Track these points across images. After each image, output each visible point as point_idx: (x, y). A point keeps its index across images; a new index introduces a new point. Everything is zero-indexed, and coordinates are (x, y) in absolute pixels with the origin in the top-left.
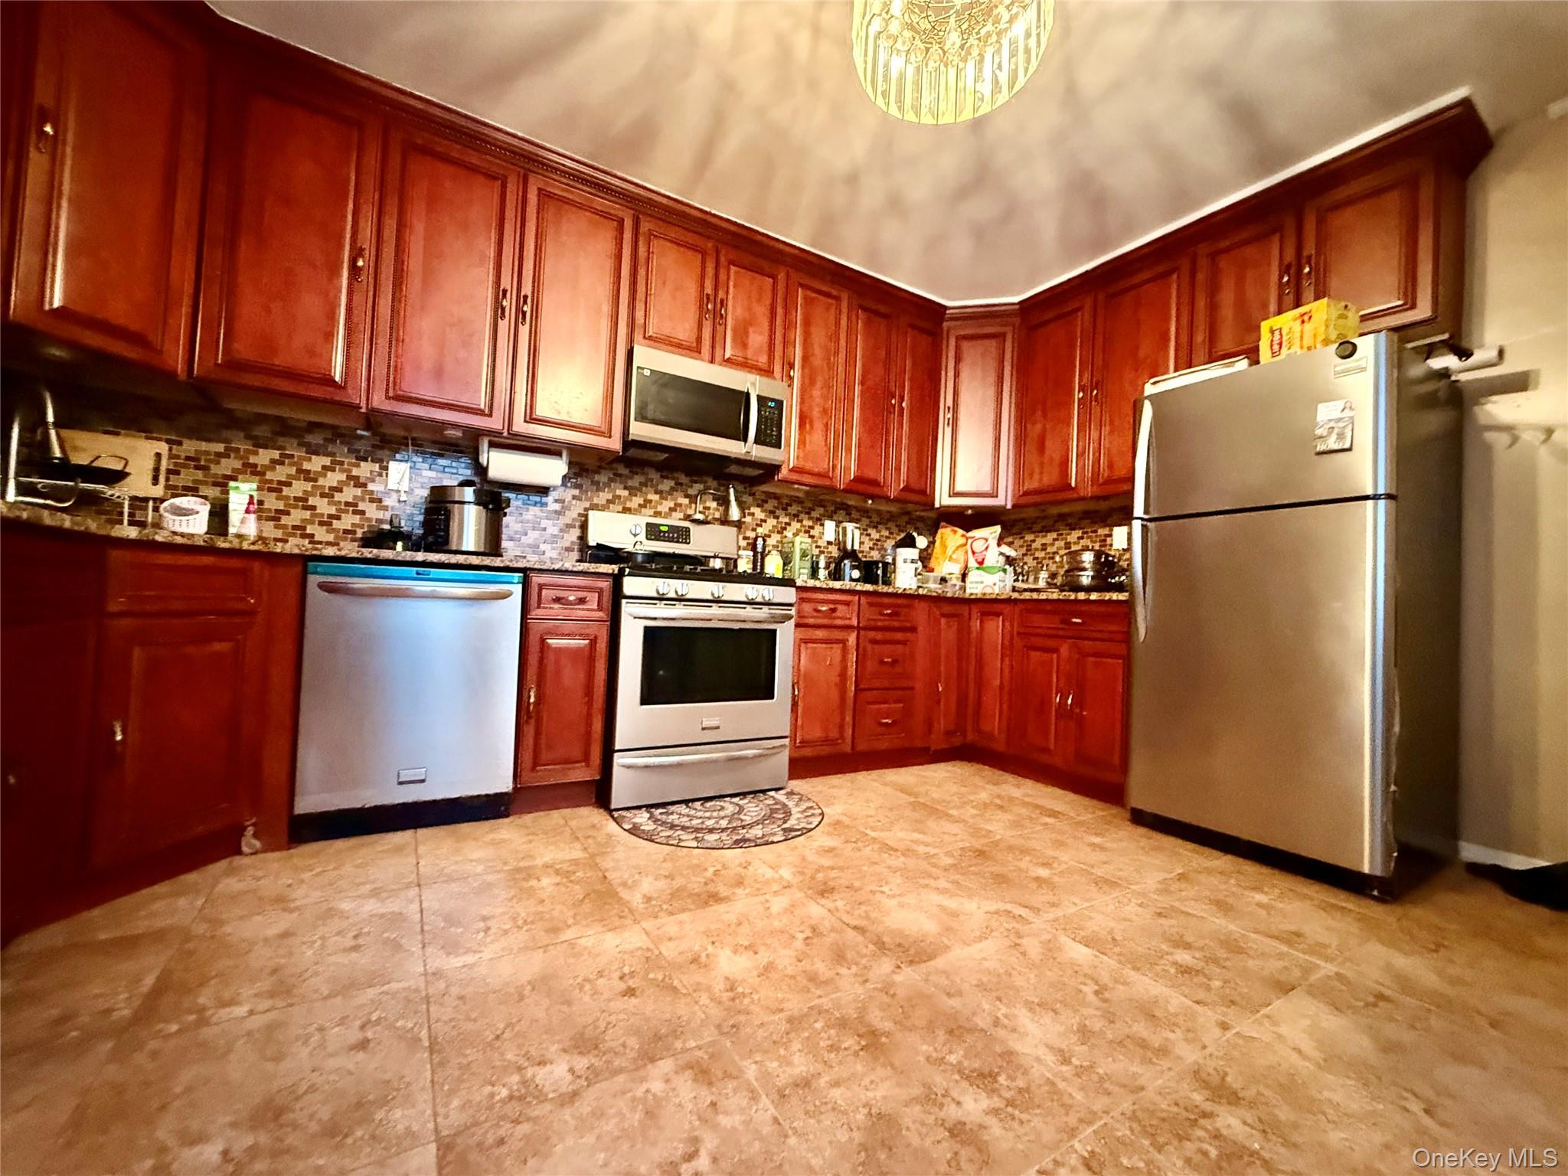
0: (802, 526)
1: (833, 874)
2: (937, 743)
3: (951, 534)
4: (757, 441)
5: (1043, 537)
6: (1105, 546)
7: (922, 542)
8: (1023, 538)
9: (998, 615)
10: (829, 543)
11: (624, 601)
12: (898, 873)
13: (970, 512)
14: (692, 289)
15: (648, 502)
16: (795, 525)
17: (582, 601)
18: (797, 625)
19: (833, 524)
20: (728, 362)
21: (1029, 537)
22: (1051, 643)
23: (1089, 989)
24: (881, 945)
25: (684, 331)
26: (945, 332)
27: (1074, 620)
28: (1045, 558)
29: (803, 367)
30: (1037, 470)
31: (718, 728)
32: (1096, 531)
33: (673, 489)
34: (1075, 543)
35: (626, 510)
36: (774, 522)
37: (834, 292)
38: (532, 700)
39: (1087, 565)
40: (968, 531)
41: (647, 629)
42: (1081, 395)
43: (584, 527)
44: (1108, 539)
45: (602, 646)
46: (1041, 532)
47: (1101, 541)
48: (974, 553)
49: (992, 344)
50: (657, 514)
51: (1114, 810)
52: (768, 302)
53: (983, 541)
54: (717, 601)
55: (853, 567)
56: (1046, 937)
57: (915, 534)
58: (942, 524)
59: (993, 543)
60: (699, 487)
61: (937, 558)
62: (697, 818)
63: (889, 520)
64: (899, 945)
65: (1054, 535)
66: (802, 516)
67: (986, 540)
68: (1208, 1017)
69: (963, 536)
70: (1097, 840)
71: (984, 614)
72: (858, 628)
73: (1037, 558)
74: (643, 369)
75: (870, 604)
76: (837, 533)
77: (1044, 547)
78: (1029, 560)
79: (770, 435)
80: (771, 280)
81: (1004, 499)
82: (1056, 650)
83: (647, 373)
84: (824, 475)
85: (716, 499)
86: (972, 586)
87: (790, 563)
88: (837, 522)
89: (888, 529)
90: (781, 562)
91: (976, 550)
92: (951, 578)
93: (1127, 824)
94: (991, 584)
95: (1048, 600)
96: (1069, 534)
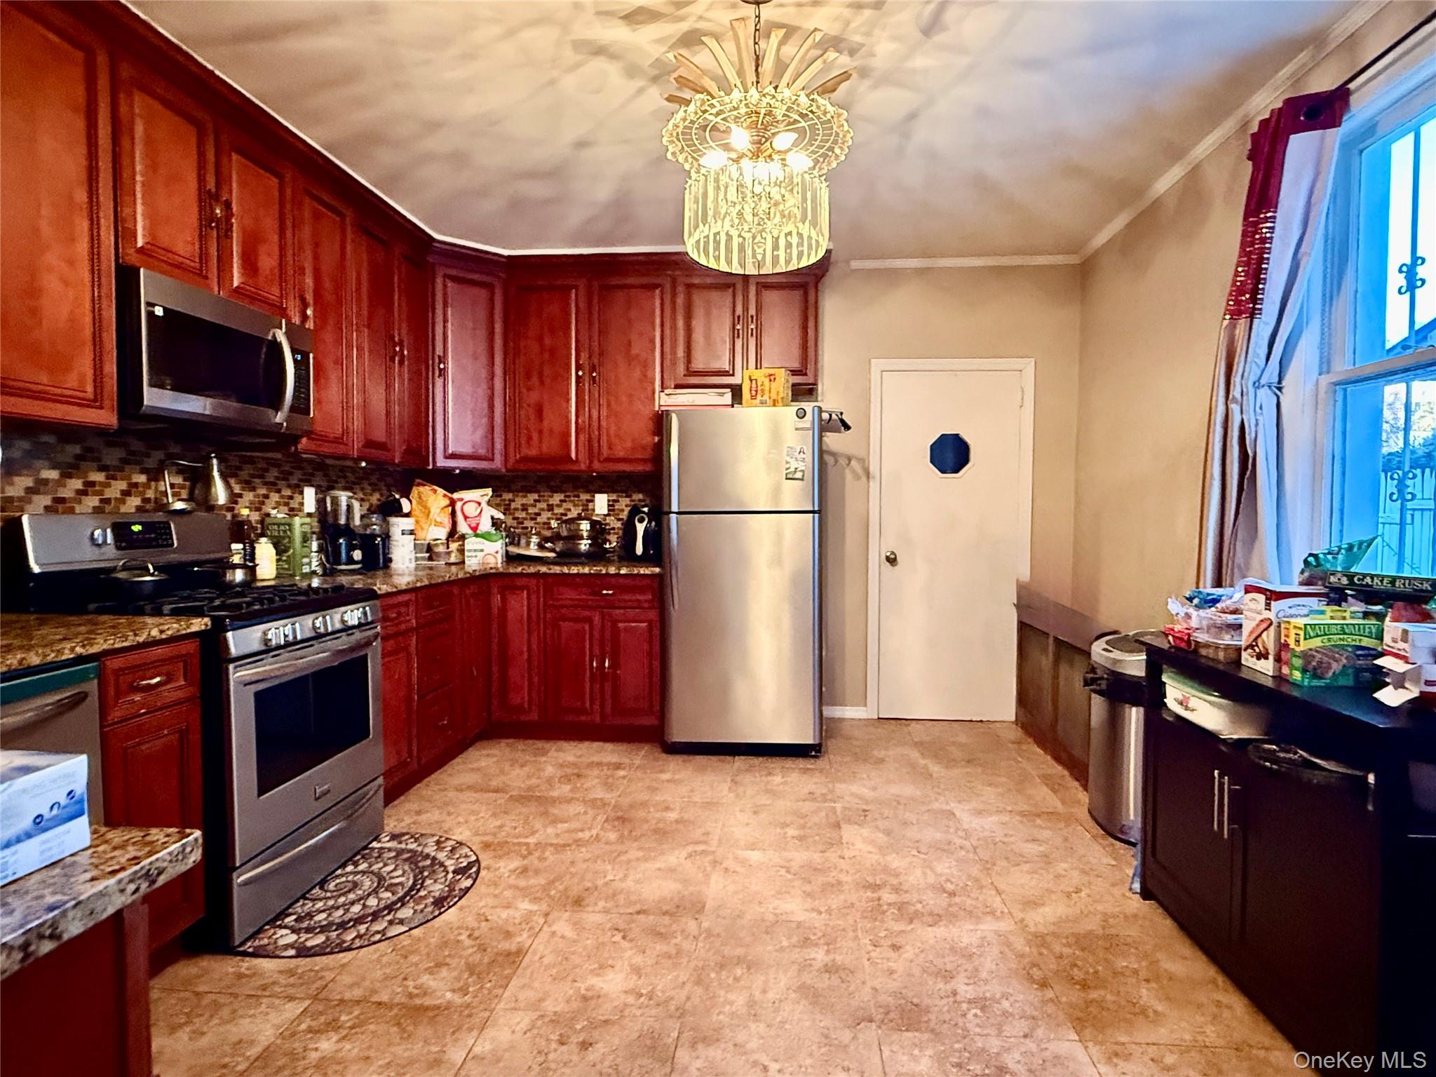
0: (282, 497)
1: (560, 886)
3: (431, 493)
4: (292, 409)
5: (523, 497)
6: (590, 512)
7: (406, 506)
8: (501, 496)
10: (309, 515)
11: (231, 667)
12: (599, 862)
13: (458, 471)
14: (191, 180)
16: (275, 497)
17: (169, 679)
18: (382, 642)
19: (313, 490)
20: (238, 293)
21: (508, 496)
22: (584, 614)
24: (669, 913)
26: (431, 268)
27: (605, 592)
28: (526, 519)
29: (317, 304)
31: (329, 791)
32: (578, 496)
33: (125, 461)
34: (557, 506)
36: (251, 496)
37: (339, 207)
39: (585, 534)
40: (452, 493)
41: (258, 696)
42: (580, 373)
44: (590, 504)
45: (195, 735)
46: (519, 491)
47: (583, 505)
48: (466, 518)
49: (483, 294)
51: (651, 747)
52: (275, 212)
53: (474, 505)
55: (353, 547)
57: (395, 495)
58: (418, 481)
59: (485, 506)
61: (418, 522)
63: (362, 479)
64: (677, 906)
65: (536, 496)
66: (281, 483)
67: (478, 503)
68: (832, 857)
69: (446, 496)
71: (504, 590)
72: (417, 628)
73: (517, 518)
74: (153, 305)
75: (423, 599)
76: (321, 503)
77: (524, 508)
80: (276, 181)
81: (499, 464)
82: (588, 620)
83: (159, 311)
84: (338, 441)
85: (181, 471)
86: (470, 554)
87: (286, 551)
88: (319, 489)
89: (362, 489)
90: (274, 551)
91: (467, 514)
92: (437, 545)
93: (664, 755)
94: (493, 552)
95: (578, 575)
96: (552, 497)
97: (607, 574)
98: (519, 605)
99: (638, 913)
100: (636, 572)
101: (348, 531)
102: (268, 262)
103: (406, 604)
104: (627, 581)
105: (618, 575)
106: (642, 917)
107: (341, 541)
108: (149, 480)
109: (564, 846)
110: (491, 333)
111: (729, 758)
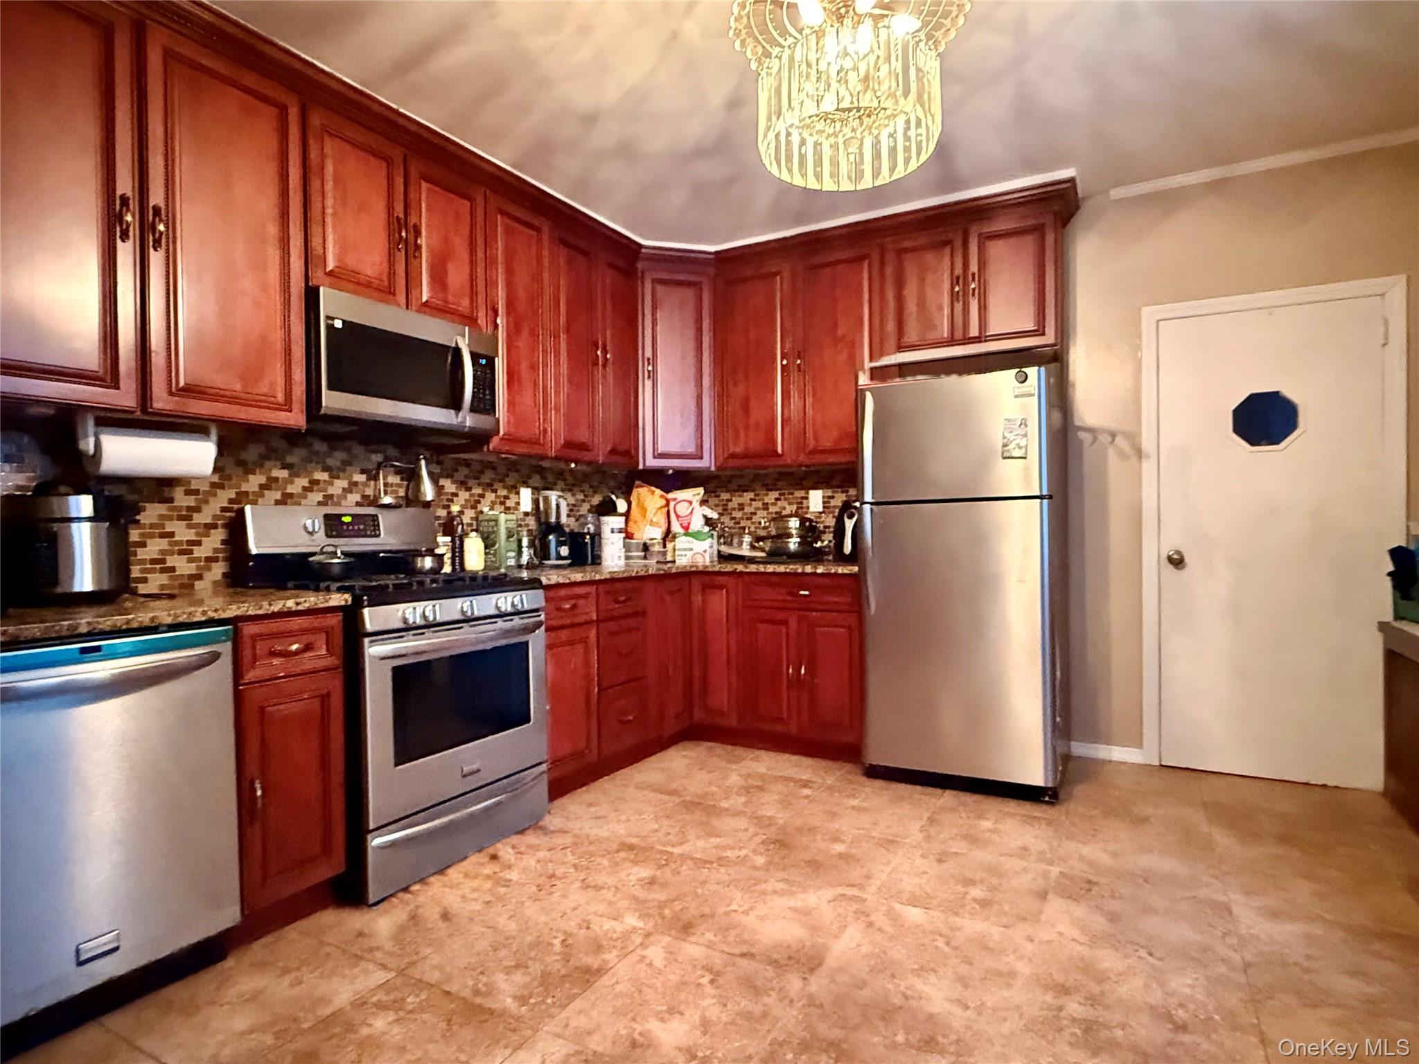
0: (497, 497)
1: (677, 906)
2: (671, 727)
3: (649, 494)
4: (473, 409)
5: (740, 496)
6: (802, 508)
7: (621, 505)
9: (721, 587)
10: (526, 514)
11: (366, 640)
12: (731, 887)
13: (671, 472)
14: (380, 207)
15: (314, 483)
16: (490, 496)
17: (308, 648)
18: (547, 630)
19: (529, 491)
20: (426, 307)
21: (725, 496)
22: (780, 616)
23: (940, 943)
24: (774, 963)
25: (372, 262)
26: (640, 274)
27: (802, 592)
28: (742, 519)
29: (508, 313)
30: (742, 433)
31: (478, 771)
32: (792, 494)
33: (345, 463)
34: (772, 504)
35: (286, 500)
36: (466, 495)
37: (536, 222)
38: (259, 793)
39: (794, 532)
40: (667, 492)
41: (396, 670)
42: (785, 362)
44: (804, 501)
45: (337, 702)
46: (736, 491)
47: (798, 503)
48: (678, 516)
49: (689, 293)
50: (328, 500)
51: (849, 767)
52: (466, 231)
53: (686, 504)
54: (468, 620)
55: (560, 544)
56: (884, 908)
57: (614, 497)
58: (637, 482)
59: (696, 504)
60: (376, 458)
61: (635, 522)
64: (790, 958)
65: (751, 495)
66: (496, 486)
67: (691, 503)
69: (662, 496)
70: (855, 802)
71: (705, 588)
72: (598, 621)
74: (333, 319)
75: (607, 593)
76: (536, 502)
77: (741, 507)
78: (726, 519)
79: (484, 403)
80: (467, 203)
81: (707, 462)
82: (785, 623)
83: (338, 324)
84: (535, 442)
85: (398, 472)
86: (680, 553)
87: (493, 545)
88: (536, 490)
89: (582, 491)
90: (482, 545)
91: (679, 513)
92: (653, 545)
93: (864, 779)
94: (701, 551)
95: (773, 573)
96: (767, 495)
97: (804, 574)
98: (718, 604)
99: (743, 955)
100: (833, 571)
101: (558, 528)
102: (457, 276)
103: (586, 596)
104: (826, 581)
105: (814, 574)
106: (744, 963)
107: (551, 537)
108: (369, 479)
109: (706, 862)
110: (699, 330)
111: (938, 791)
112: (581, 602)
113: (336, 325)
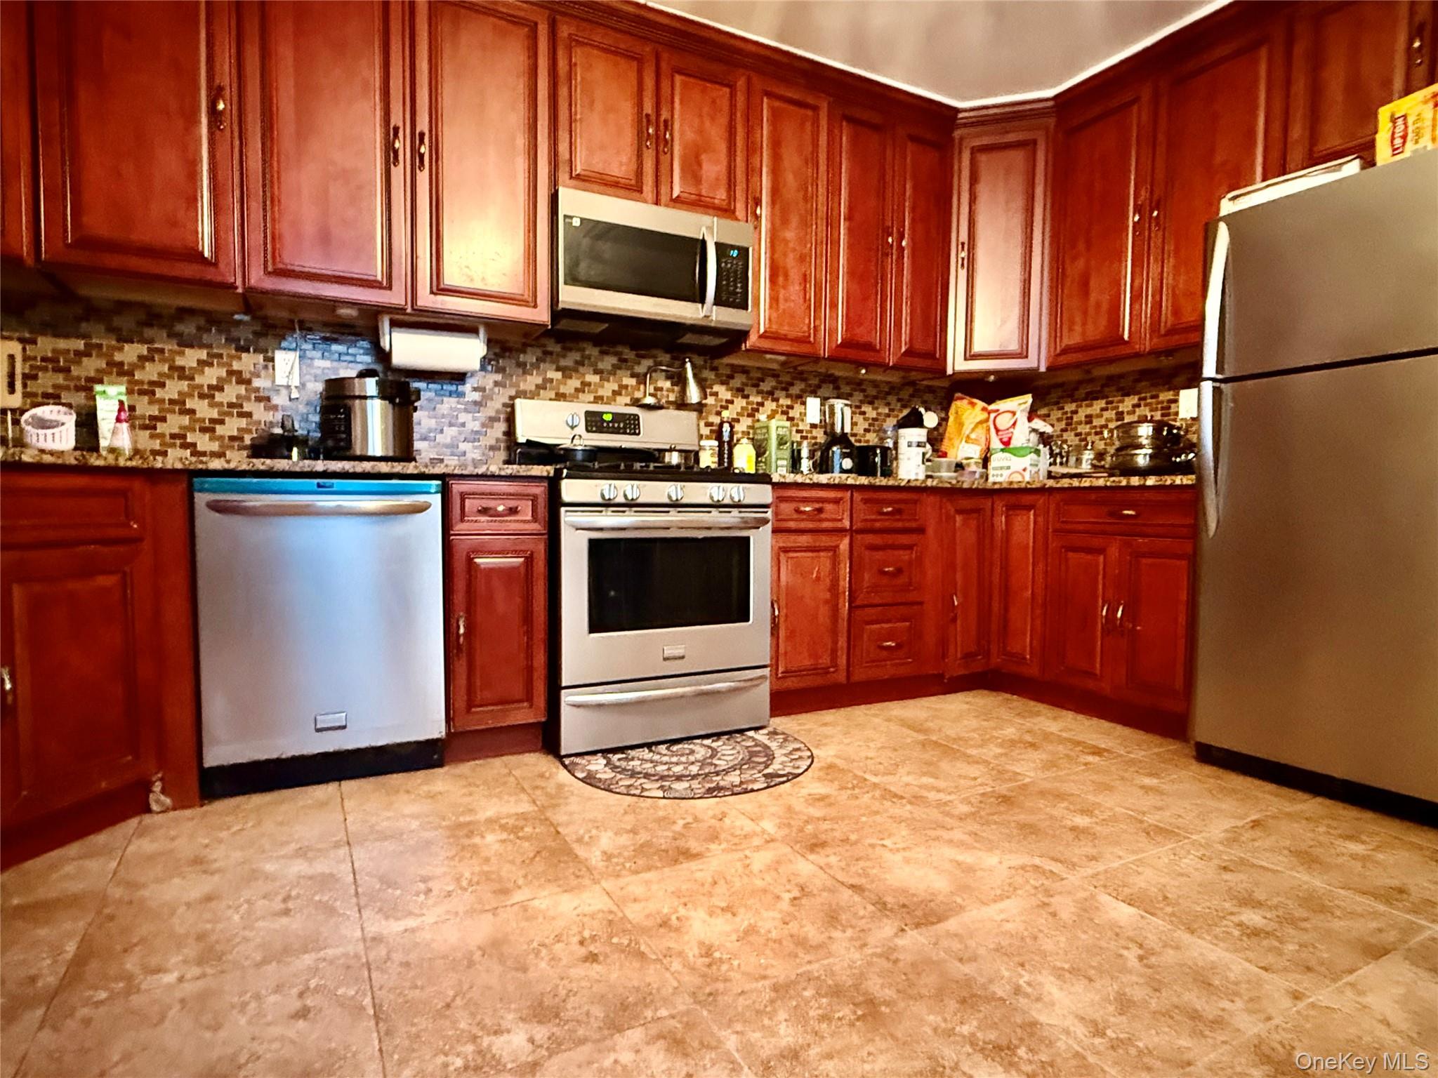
0: (778, 406)
1: (826, 826)
2: (955, 668)
3: (969, 407)
4: (718, 302)
5: (1087, 406)
6: (1168, 415)
7: (931, 419)
8: (1062, 408)
9: (1029, 508)
10: (813, 426)
11: (563, 509)
12: (903, 824)
13: (992, 378)
14: (627, 109)
15: (584, 384)
16: (770, 405)
17: (513, 511)
18: (775, 531)
19: (818, 401)
20: (677, 202)
21: (1070, 407)
22: (1096, 542)
23: (1131, 955)
24: (881, 905)
25: (620, 165)
26: (957, 141)
27: (1126, 512)
29: (773, 202)
30: (1078, 319)
31: (683, 657)
32: (1156, 397)
33: (616, 367)
34: (1129, 413)
35: (560, 397)
36: (743, 402)
37: (810, 100)
38: (462, 631)
39: (1145, 442)
40: (989, 403)
41: (592, 543)
42: (1137, 218)
43: (511, 419)
44: (1173, 405)
45: (540, 566)
46: (1085, 399)
47: (1163, 408)
48: (997, 430)
49: (1018, 157)
50: (598, 399)
51: (1174, 746)
52: (723, 120)
53: (1009, 415)
54: (676, 505)
55: (844, 456)
56: (1081, 895)
57: (922, 410)
58: (958, 395)
59: (1022, 417)
60: (647, 363)
61: (950, 439)
62: (662, 763)
63: (888, 393)
64: (904, 906)
65: (1102, 403)
66: (778, 393)
67: (1014, 413)
68: (1277, 985)
69: (984, 409)
70: (1152, 782)
71: (1013, 508)
72: (852, 532)
73: (1080, 434)
74: (571, 217)
75: (865, 501)
76: (822, 412)
77: (1089, 420)
78: (1070, 437)
79: (733, 294)
80: (727, 90)
81: (1037, 360)
82: (1101, 551)
83: (576, 223)
84: (803, 340)
85: (669, 377)
86: (996, 472)
87: (764, 453)
88: (824, 400)
89: (888, 404)
90: (753, 453)
91: (1000, 427)
92: (968, 465)
94: (1020, 468)
95: (1091, 488)
96: (1122, 401)
97: (1129, 488)
98: (1025, 527)
99: (852, 887)
101: (842, 440)
102: (713, 168)
103: (837, 501)
104: (1160, 497)
105: (1143, 487)
106: (847, 893)
107: (835, 449)
108: (639, 383)
109: (896, 796)
110: (1030, 199)
112: (829, 507)
113: (574, 224)
